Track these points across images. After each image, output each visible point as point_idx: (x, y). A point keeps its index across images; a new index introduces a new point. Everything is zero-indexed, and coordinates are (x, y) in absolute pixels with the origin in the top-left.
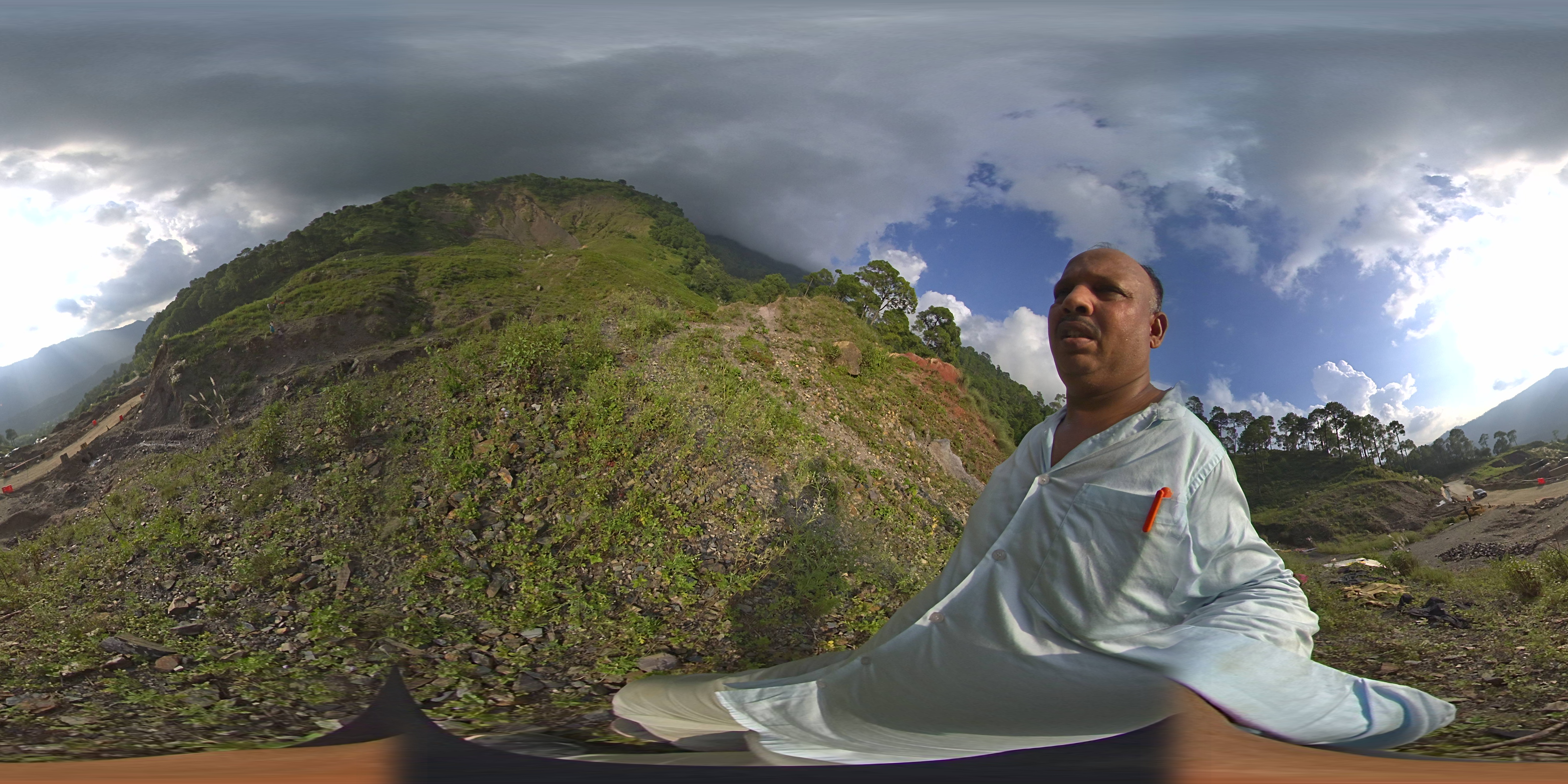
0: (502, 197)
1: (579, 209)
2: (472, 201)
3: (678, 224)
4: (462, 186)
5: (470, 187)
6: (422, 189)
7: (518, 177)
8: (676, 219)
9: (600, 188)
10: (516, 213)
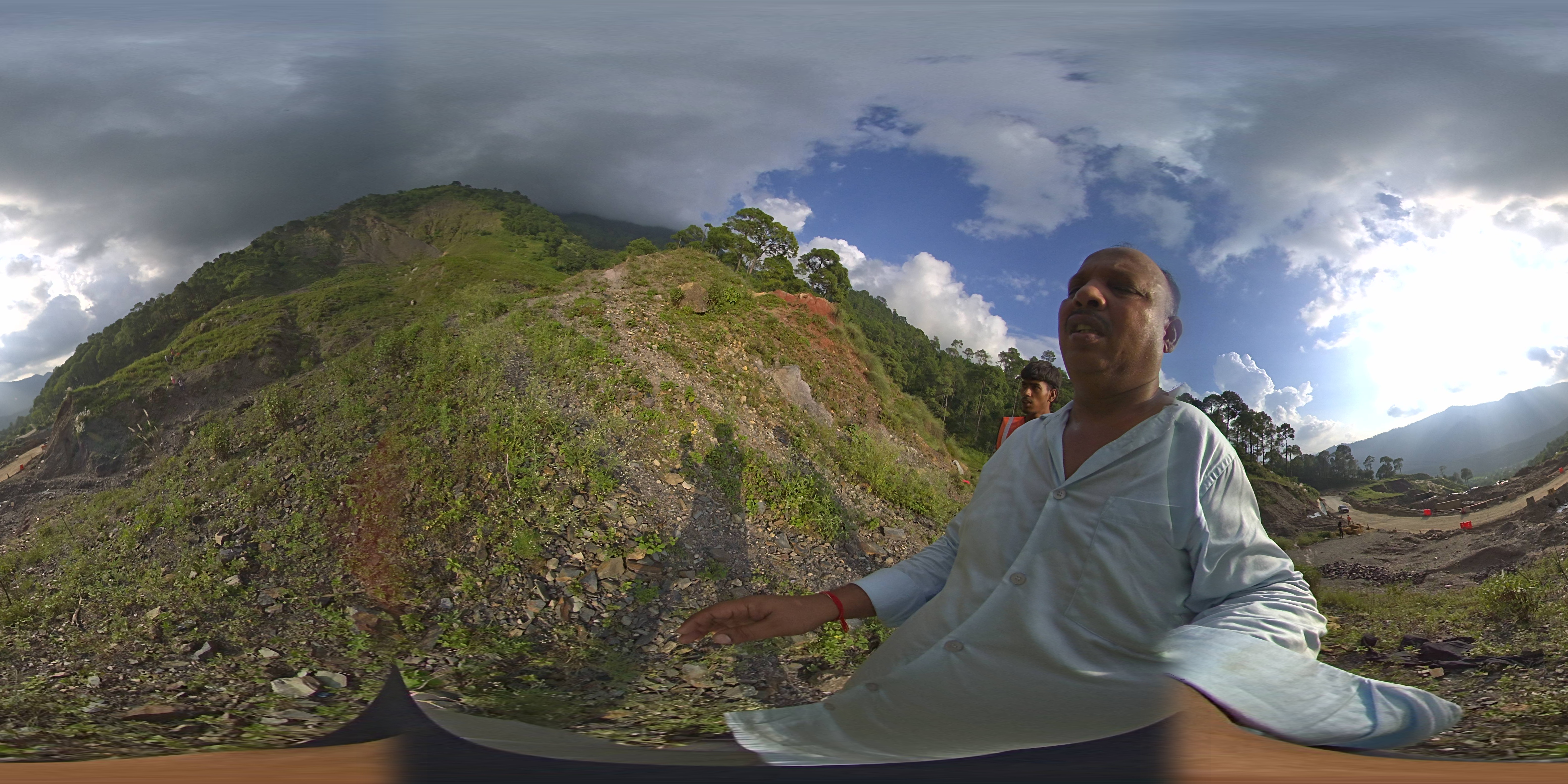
0: (353, 222)
1: (427, 218)
2: (328, 232)
3: (528, 211)
4: (314, 219)
5: (322, 218)
6: (280, 229)
7: (359, 200)
8: (524, 207)
9: (439, 194)
10: (371, 234)
